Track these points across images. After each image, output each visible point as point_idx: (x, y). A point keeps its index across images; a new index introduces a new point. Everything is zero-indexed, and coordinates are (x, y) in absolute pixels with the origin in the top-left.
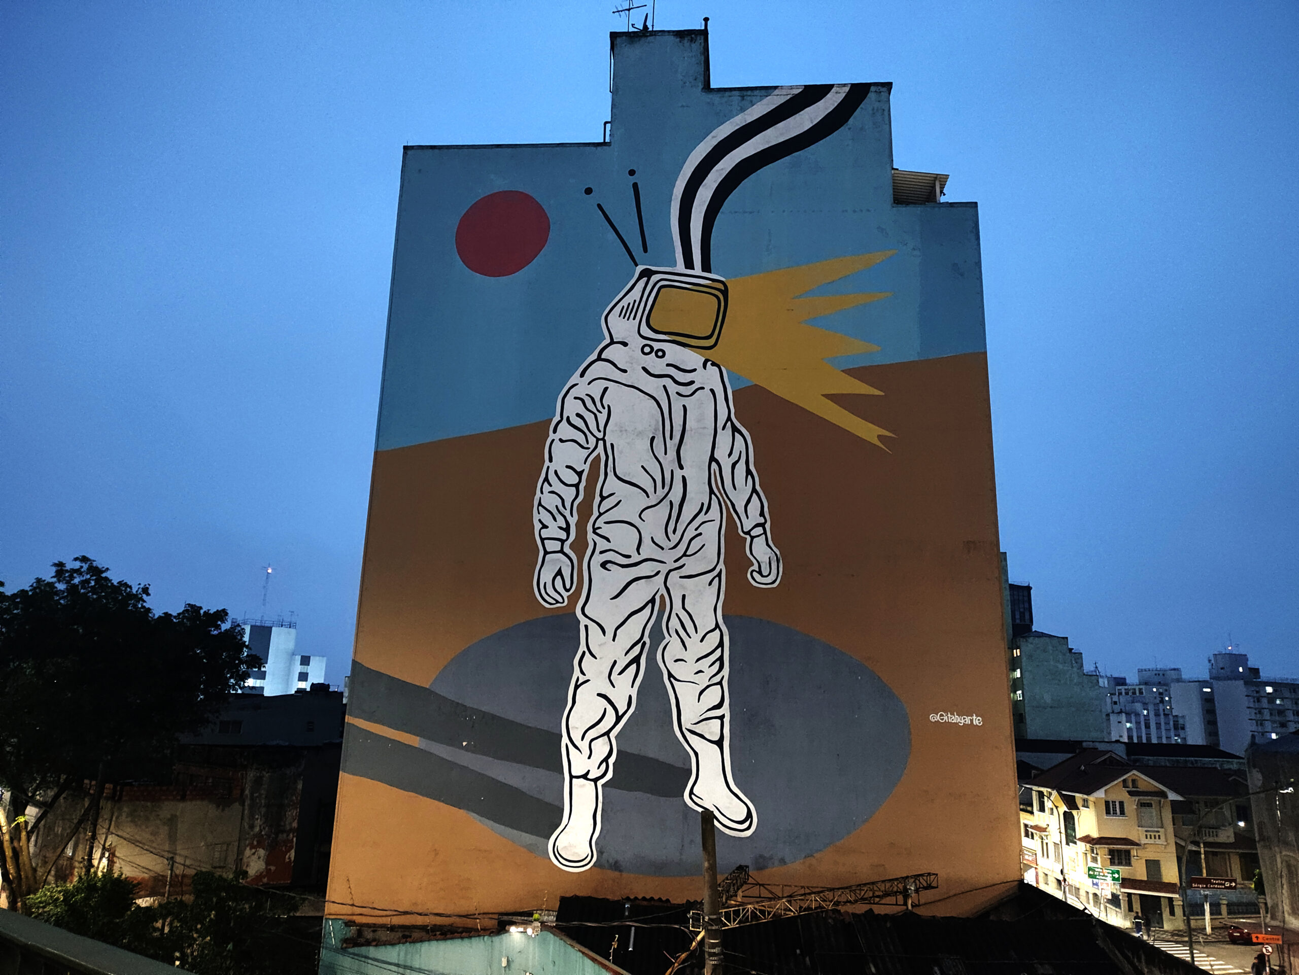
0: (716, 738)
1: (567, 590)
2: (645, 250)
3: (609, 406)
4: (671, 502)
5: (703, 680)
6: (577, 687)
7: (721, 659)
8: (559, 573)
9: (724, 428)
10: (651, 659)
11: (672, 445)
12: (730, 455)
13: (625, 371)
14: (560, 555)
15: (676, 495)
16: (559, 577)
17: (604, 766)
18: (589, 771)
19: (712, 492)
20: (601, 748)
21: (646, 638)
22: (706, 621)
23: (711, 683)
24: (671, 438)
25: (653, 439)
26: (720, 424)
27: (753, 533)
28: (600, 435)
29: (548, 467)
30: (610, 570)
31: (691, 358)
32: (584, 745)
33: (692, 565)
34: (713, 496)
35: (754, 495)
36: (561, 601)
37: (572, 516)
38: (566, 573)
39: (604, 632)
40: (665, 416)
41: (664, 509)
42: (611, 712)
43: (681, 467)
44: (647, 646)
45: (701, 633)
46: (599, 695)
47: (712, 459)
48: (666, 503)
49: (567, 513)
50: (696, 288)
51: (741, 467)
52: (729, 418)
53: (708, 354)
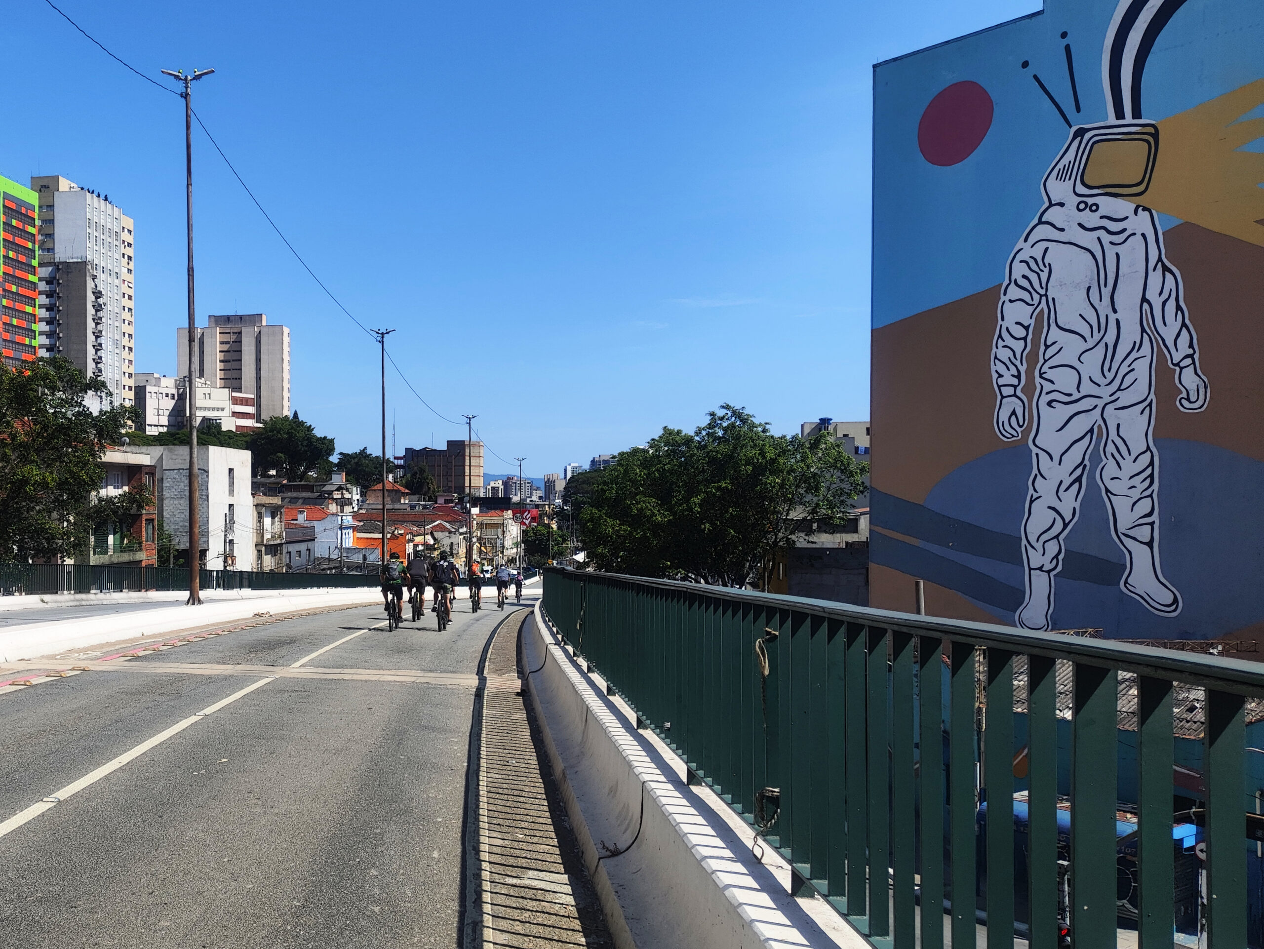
0: (1147, 540)
1: (1021, 427)
2: (1078, 110)
3: (1050, 265)
4: (1106, 343)
5: (1136, 494)
6: (1031, 502)
7: (1151, 476)
8: (1014, 413)
9: (1154, 270)
10: (1091, 477)
11: (1106, 292)
12: (1160, 294)
13: (1062, 230)
14: (1014, 399)
15: (1110, 338)
16: (1013, 417)
17: (1055, 561)
18: (1043, 565)
19: (1143, 330)
20: (1052, 548)
21: (1086, 462)
22: (1138, 446)
23: (1142, 496)
24: (1105, 286)
25: (1089, 288)
26: (1151, 266)
27: (1182, 364)
28: (1043, 292)
29: (1001, 326)
30: (1054, 408)
31: (1122, 207)
32: (1038, 545)
33: (1125, 398)
34: (1144, 334)
35: (1184, 329)
36: (1016, 435)
37: (1022, 364)
38: (1019, 412)
39: (1051, 458)
40: (1100, 266)
41: (1100, 351)
42: (1059, 520)
43: (1115, 311)
44: (1088, 467)
45: (1134, 456)
46: (1049, 507)
47: (1144, 300)
48: (1102, 345)
49: (1018, 363)
50: (1128, 137)
51: (1171, 304)
52: (1160, 259)
53: (1139, 200)
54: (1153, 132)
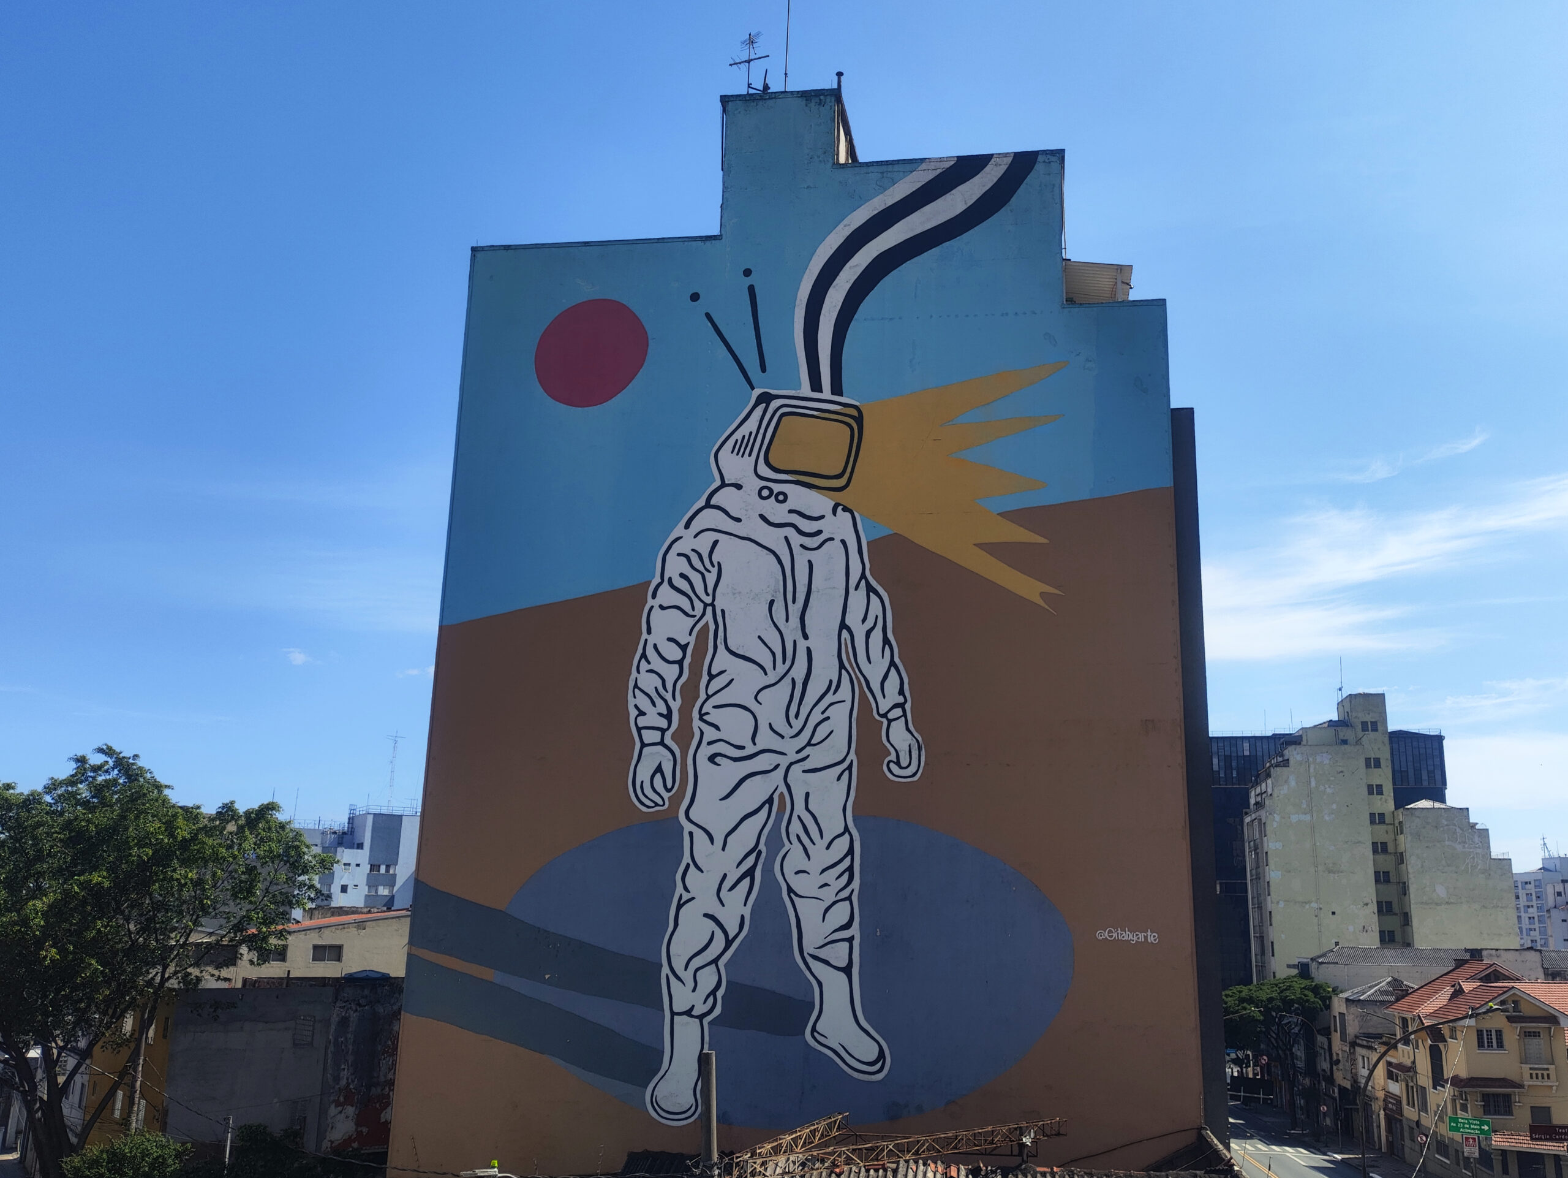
0: (843, 964)
1: (668, 790)
2: (763, 369)
3: (719, 564)
4: (793, 679)
5: (829, 895)
6: (679, 907)
7: (850, 869)
8: (659, 769)
9: (857, 588)
10: (768, 871)
11: (795, 610)
12: (864, 621)
13: (738, 520)
14: (660, 748)
15: (799, 672)
16: (658, 775)
17: (711, 1000)
18: (693, 1006)
19: (842, 666)
20: (708, 979)
21: (762, 847)
22: (833, 824)
23: (839, 897)
24: (794, 601)
25: (772, 602)
26: (852, 583)
27: (891, 716)
28: (708, 600)
29: (646, 640)
30: (720, 765)
31: (817, 502)
32: (687, 976)
33: (818, 757)
34: (843, 671)
35: (893, 669)
36: (661, 803)
37: (674, 699)
38: (667, 769)
39: (712, 840)
40: (787, 574)
41: (785, 686)
42: (719, 935)
43: (806, 637)
44: (763, 855)
45: (827, 840)
46: (706, 915)
47: (843, 626)
48: (787, 681)
49: (668, 696)
50: (824, 416)
51: (877, 635)
52: (863, 576)
53: (841, 497)
54: (857, 415)
